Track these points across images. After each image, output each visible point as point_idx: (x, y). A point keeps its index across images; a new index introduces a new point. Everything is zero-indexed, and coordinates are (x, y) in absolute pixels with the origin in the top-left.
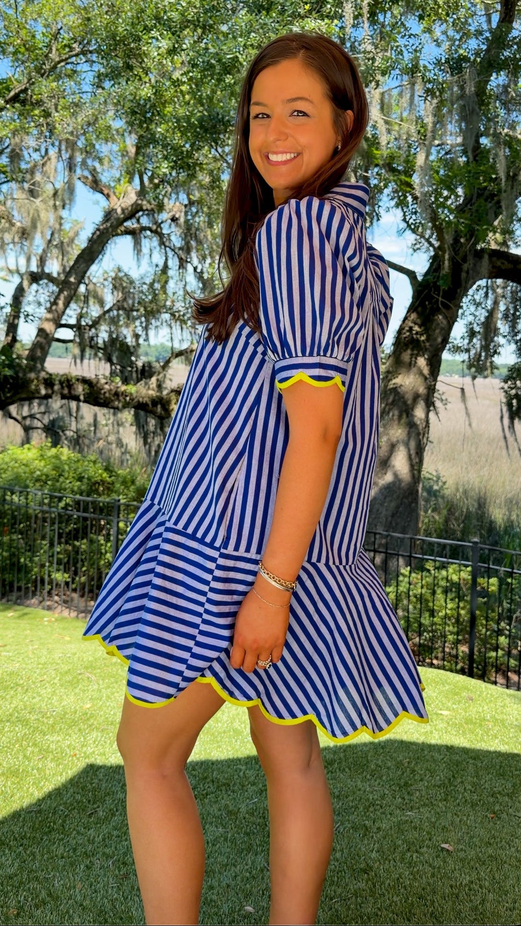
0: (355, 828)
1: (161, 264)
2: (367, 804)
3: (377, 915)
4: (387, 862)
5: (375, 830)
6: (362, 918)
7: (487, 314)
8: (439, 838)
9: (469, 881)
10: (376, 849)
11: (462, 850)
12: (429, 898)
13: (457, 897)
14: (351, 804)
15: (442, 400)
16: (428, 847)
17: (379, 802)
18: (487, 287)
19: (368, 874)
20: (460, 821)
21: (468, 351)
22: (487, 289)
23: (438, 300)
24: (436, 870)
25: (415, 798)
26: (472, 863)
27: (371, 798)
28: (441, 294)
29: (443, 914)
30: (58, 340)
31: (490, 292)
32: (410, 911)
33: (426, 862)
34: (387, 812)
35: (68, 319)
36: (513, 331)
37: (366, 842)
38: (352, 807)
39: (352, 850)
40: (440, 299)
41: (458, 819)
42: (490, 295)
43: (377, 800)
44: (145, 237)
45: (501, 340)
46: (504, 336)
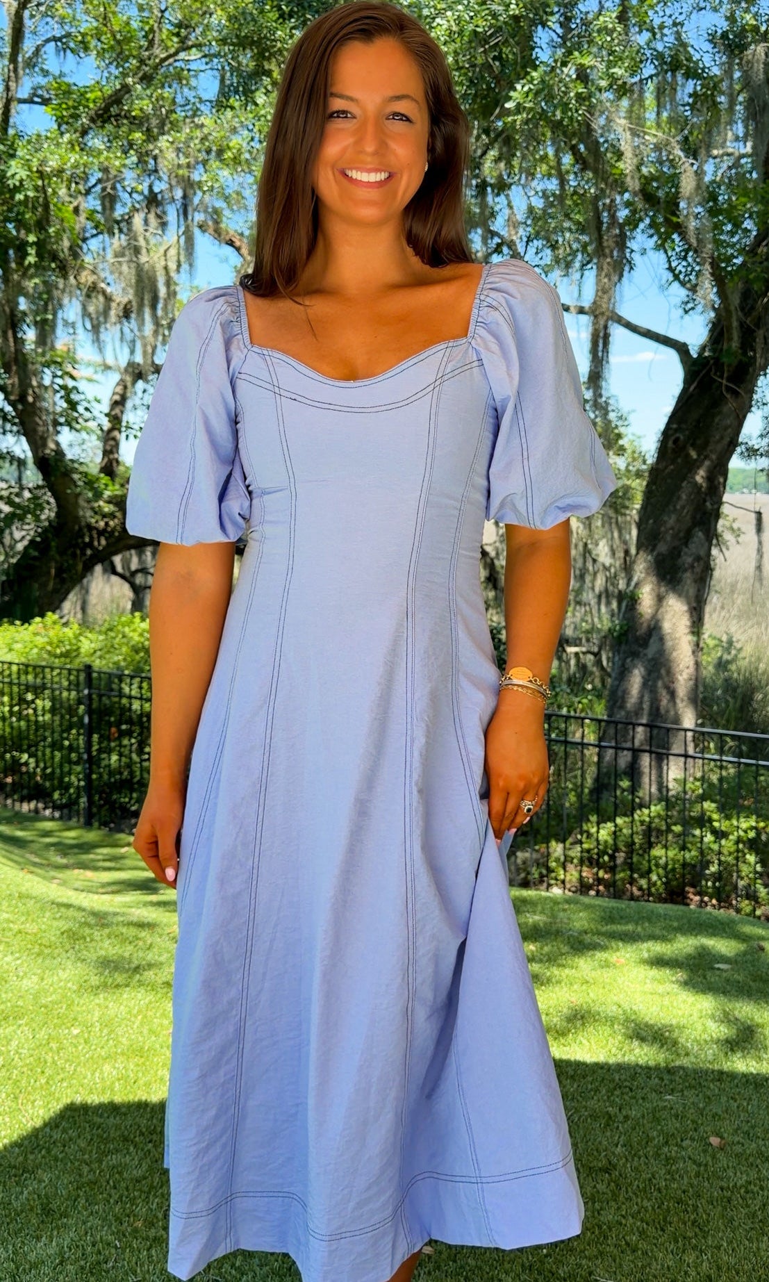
0: (595, 1117)
2: (612, 1086)
3: (621, 1224)
4: (636, 1159)
5: (621, 1119)
6: (600, 1227)
8: (708, 1129)
9: (747, 1181)
10: (621, 1143)
11: (738, 1143)
12: (690, 1202)
13: (729, 1201)
14: (590, 1087)
15: (732, 529)
16: (692, 1139)
17: (628, 1084)
19: (610, 1174)
20: (738, 1107)
23: (721, 383)
24: (702, 1168)
25: (677, 1078)
26: (751, 1159)
27: (617, 1078)
28: (725, 375)
29: (708, 1222)
32: (665, 1220)
33: (690, 1158)
34: (639, 1096)
37: (608, 1134)
38: (591, 1090)
39: (590, 1143)
40: (724, 382)
41: (736, 1105)
43: (625, 1080)
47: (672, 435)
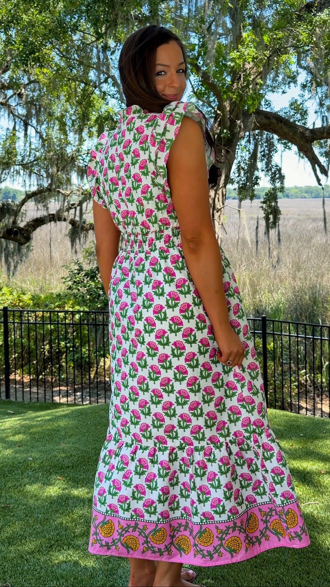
1: (11, 128)
7: (250, 155)
18: (249, 135)
21: (238, 183)
22: (250, 137)
31: (252, 139)
36: (268, 166)
40: (223, 147)
42: (251, 141)
45: (260, 174)
46: (262, 170)
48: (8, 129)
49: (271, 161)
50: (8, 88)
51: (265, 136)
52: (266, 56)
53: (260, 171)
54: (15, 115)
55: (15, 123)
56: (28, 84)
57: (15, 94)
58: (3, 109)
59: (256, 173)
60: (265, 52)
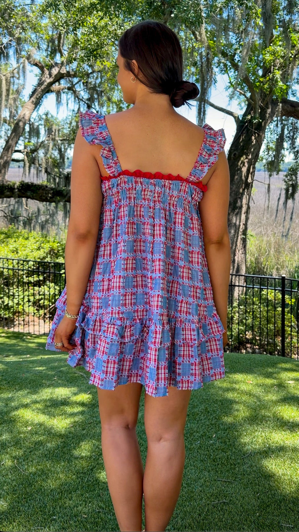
1: (76, 110)
7: (278, 137)
18: (277, 120)
21: (267, 160)
22: (277, 122)
28: (254, 127)
30: (14, 160)
31: (279, 123)
35: (19, 146)
36: (292, 146)
40: (253, 130)
42: (279, 125)
44: (64, 93)
45: (285, 152)
46: (287, 149)
47: (233, 152)
48: (73, 111)
49: (295, 142)
50: (75, 76)
51: (290, 121)
52: (292, 55)
53: (285, 150)
54: (80, 99)
55: (79, 105)
56: (91, 73)
57: (80, 81)
58: (70, 93)
59: (283, 151)
60: (291, 51)
